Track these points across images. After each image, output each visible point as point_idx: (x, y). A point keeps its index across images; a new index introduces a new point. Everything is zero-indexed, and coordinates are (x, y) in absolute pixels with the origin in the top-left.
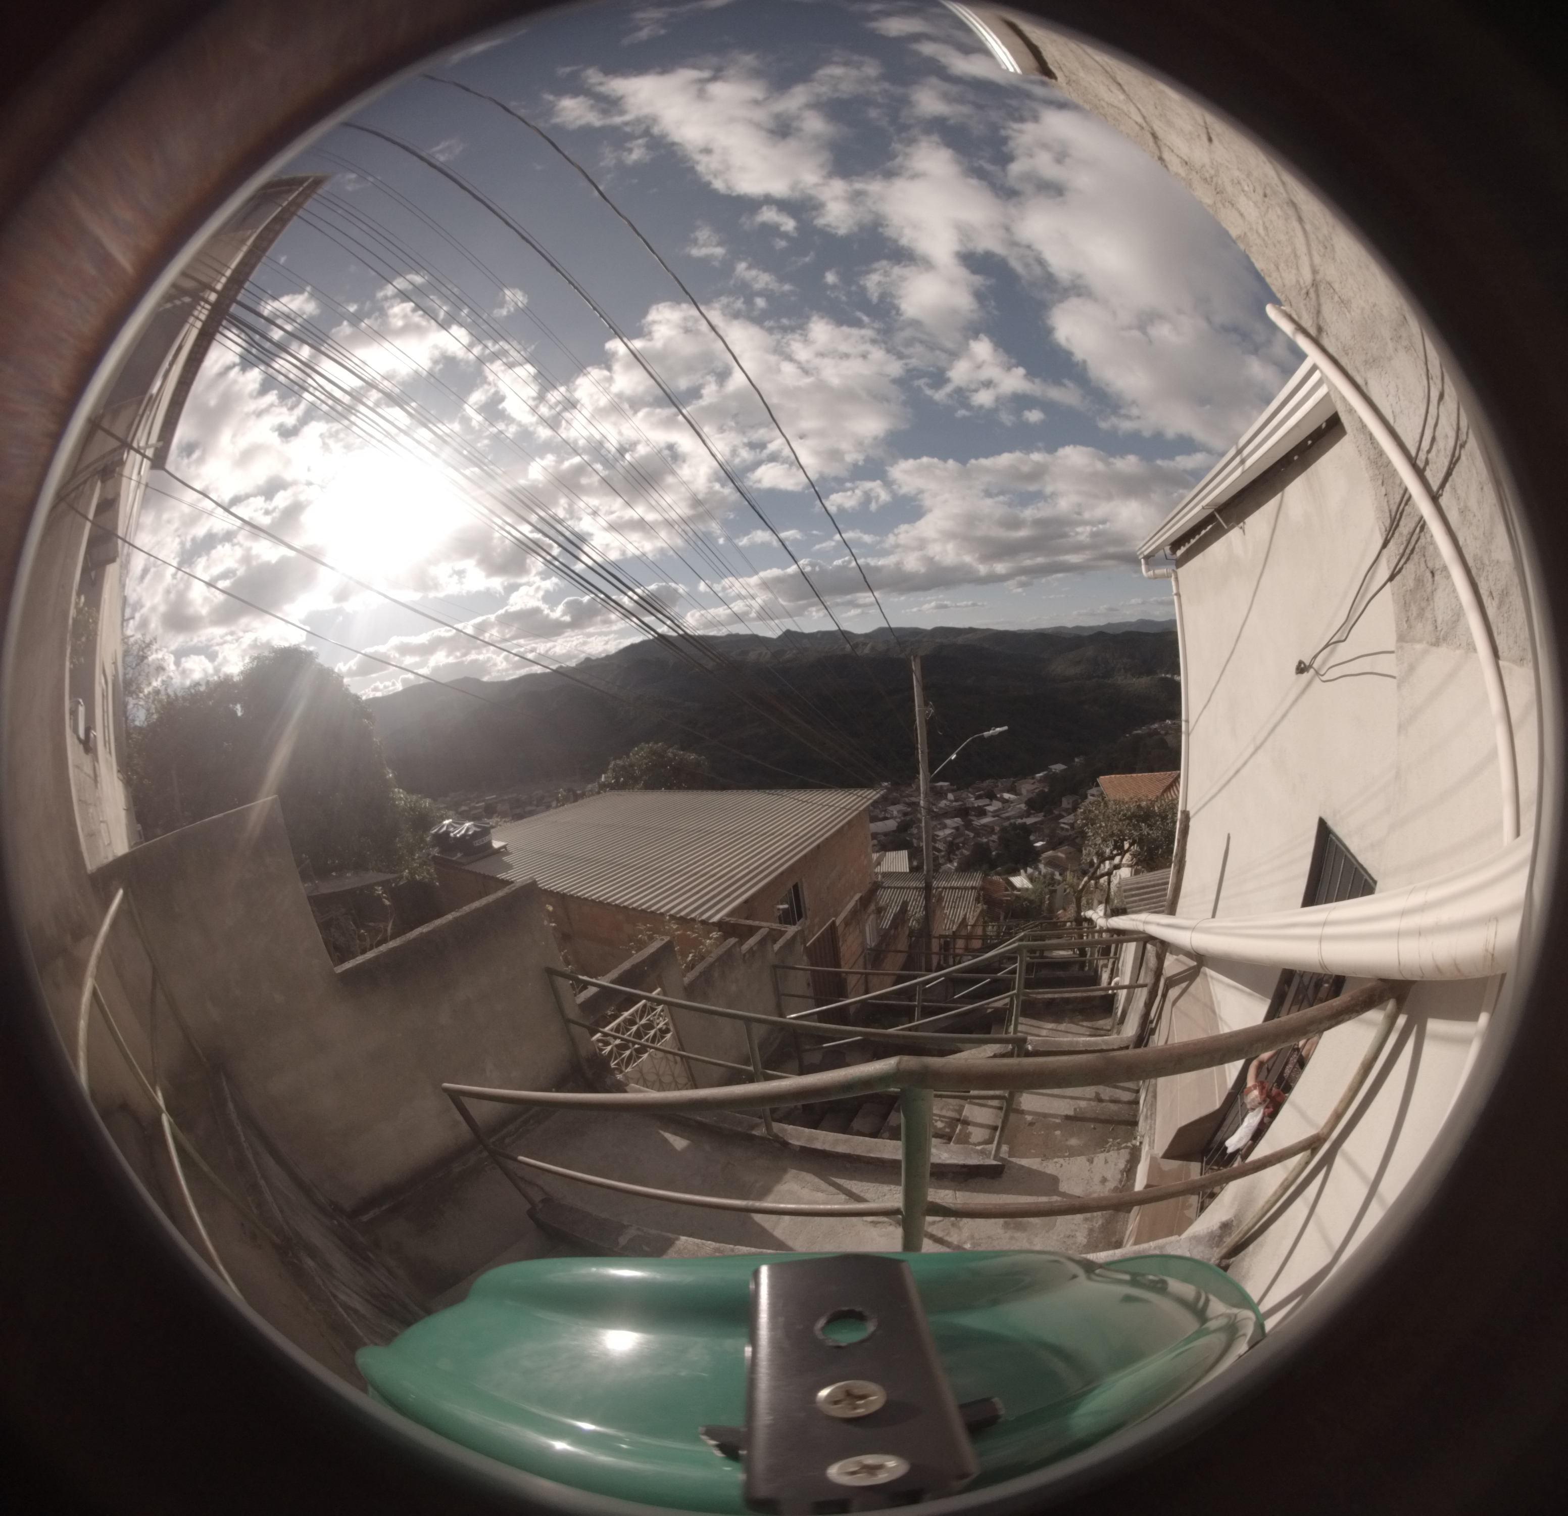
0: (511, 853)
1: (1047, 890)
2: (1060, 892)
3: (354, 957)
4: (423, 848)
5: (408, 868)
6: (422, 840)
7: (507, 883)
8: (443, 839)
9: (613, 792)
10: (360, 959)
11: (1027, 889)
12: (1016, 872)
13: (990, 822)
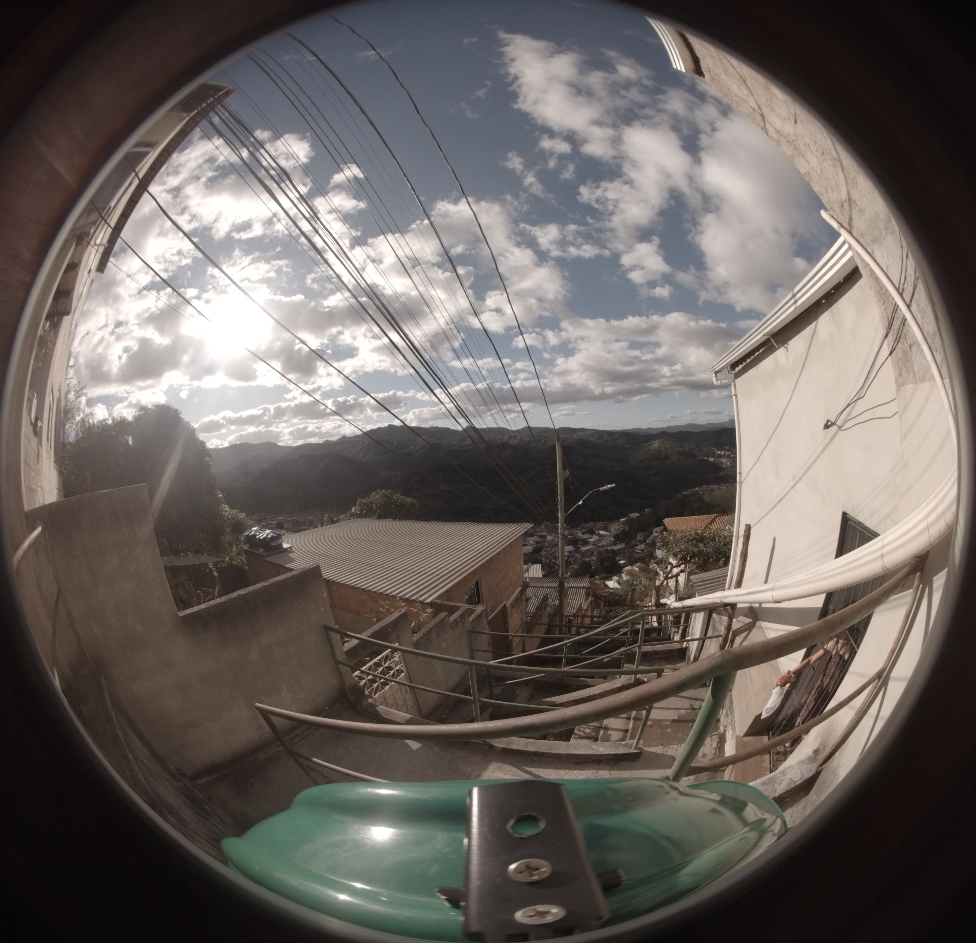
0: (295, 552)
1: (630, 589)
2: (638, 591)
3: (192, 607)
4: (238, 544)
5: (229, 556)
6: (238, 539)
7: (290, 570)
8: (252, 539)
9: (359, 519)
10: (196, 609)
11: (617, 589)
12: (609, 579)
13: (593, 548)
